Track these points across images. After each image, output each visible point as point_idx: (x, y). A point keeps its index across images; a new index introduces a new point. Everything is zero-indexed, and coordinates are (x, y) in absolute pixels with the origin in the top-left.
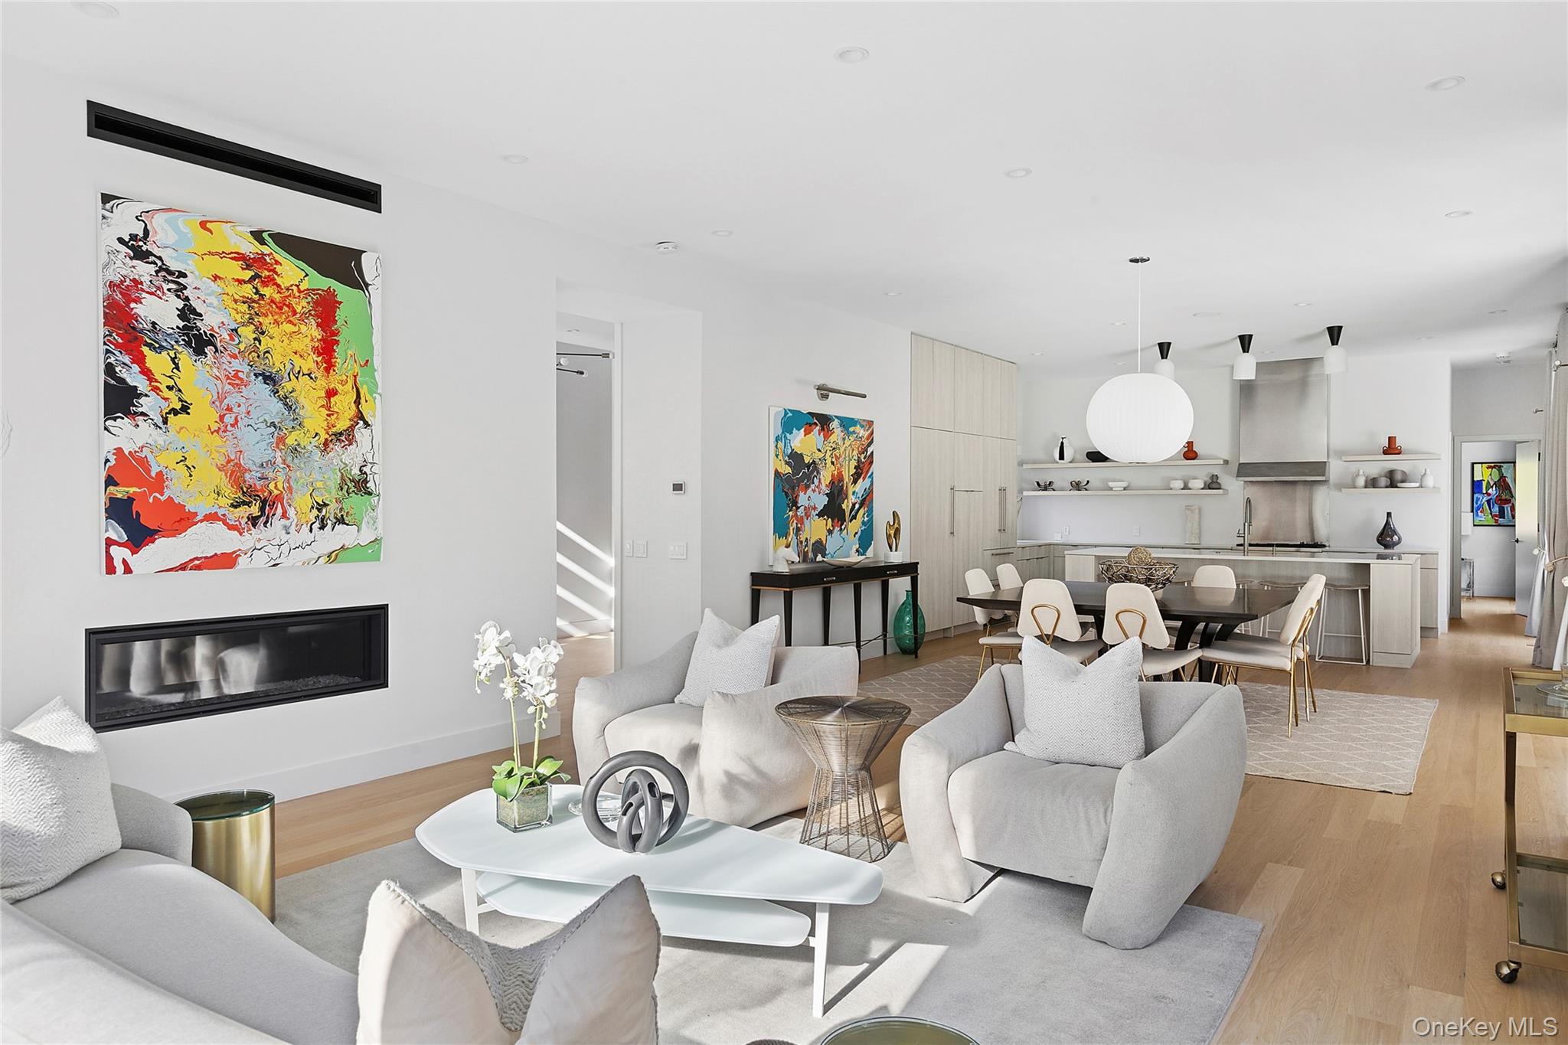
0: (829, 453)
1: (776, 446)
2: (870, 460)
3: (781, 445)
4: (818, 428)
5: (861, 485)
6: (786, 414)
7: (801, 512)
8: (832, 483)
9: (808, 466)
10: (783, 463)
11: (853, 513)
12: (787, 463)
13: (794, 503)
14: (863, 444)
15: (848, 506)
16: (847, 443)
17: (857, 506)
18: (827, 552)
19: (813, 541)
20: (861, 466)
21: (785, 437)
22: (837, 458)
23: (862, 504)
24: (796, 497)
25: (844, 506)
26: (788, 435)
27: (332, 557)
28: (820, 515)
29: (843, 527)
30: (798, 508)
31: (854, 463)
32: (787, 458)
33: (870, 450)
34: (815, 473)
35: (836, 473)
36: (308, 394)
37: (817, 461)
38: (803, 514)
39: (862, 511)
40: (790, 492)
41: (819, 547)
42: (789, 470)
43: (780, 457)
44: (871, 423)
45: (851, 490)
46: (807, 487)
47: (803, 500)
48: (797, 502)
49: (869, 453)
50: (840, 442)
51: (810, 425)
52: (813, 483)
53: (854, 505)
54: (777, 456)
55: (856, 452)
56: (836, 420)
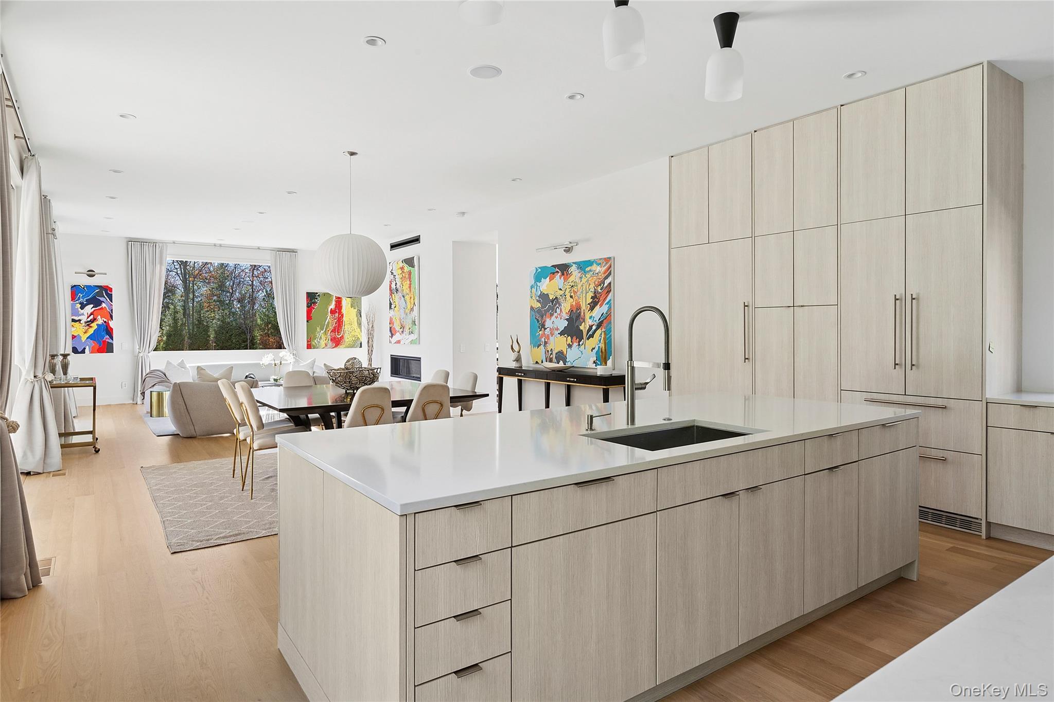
0: (568, 290)
1: (531, 292)
2: (609, 289)
3: (534, 290)
4: (559, 274)
5: (598, 311)
6: (537, 270)
7: (547, 332)
8: (571, 311)
9: (552, 301)
10: (535, 301)
11: (591, 333)
12: (538, 301)
13: (543, 326)
14: (599, 278)
15: (585, 327)
16: (584, 280)
17: (594, 328)
18: (567, 360)
19: (556, 351)
20: (598, 295)
21: (537, 285)
22: (575, 292)
23: (599, 326)
24: (544, 322)
25: (581, 328)
26: (538, 283)
27: (412, 342)
28: (561, 334)
29: (581, 343)
30: (545, 329)
31: (591, 294)
32: (538, 298)
33: (607, 282)
34: (557, 305)
35: (574, 303)
36: (407, 297)
37: (558, 297)
38: (549, 333)
39: (599, 332)
40: (540, 319)
41: (561, 356)
42: (539, 305)
43: (534, 298)
44: (607, 260)
45: (588, 315)
46: (552, 315)
47: (548, 323)
48: (544, 325)
49: (606, 285)
50: (578, 280)
51: (553, 273)
52: (556, 312)
53: (591, 327)
54: (531, 297)
55: (592, 286)
56: (574, 265)
